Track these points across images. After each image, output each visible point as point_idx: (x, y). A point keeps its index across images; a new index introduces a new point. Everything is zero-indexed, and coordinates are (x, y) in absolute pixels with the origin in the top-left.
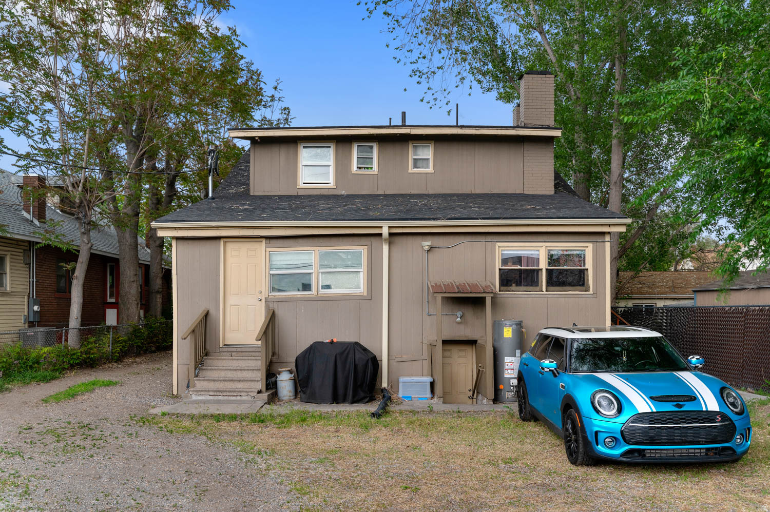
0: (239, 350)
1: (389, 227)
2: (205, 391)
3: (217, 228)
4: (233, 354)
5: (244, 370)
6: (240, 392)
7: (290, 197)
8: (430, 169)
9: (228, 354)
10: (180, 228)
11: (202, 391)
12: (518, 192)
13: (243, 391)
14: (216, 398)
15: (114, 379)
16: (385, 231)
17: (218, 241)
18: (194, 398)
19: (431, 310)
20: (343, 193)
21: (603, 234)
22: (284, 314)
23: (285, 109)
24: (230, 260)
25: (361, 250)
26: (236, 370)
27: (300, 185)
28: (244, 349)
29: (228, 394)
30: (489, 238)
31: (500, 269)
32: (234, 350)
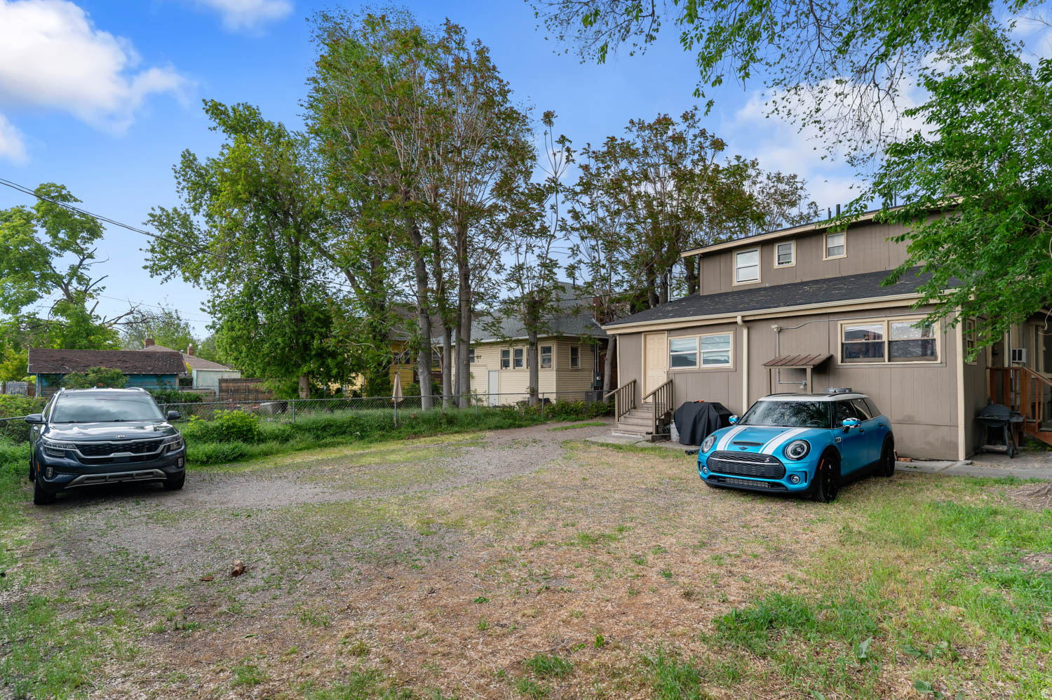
1: (742, 316)
2: (620, 430)
3: (636, 326)
4: (649, 409)
6: (638, 432)
7: (726, 294)
8: (844, 255)
9: (646, 408)
14: (624, 435)
15: (607, 423)
16: (739, 320)
17: (639, 335)
18: (613, 434)
19: (781, 379)
20: (767, 285)
22: (678, 382)
23: (812, 204)
24: (648, 347)
25: (729, 335)
27: (735, 283)
30: (832, 318)
31: (842, 344)
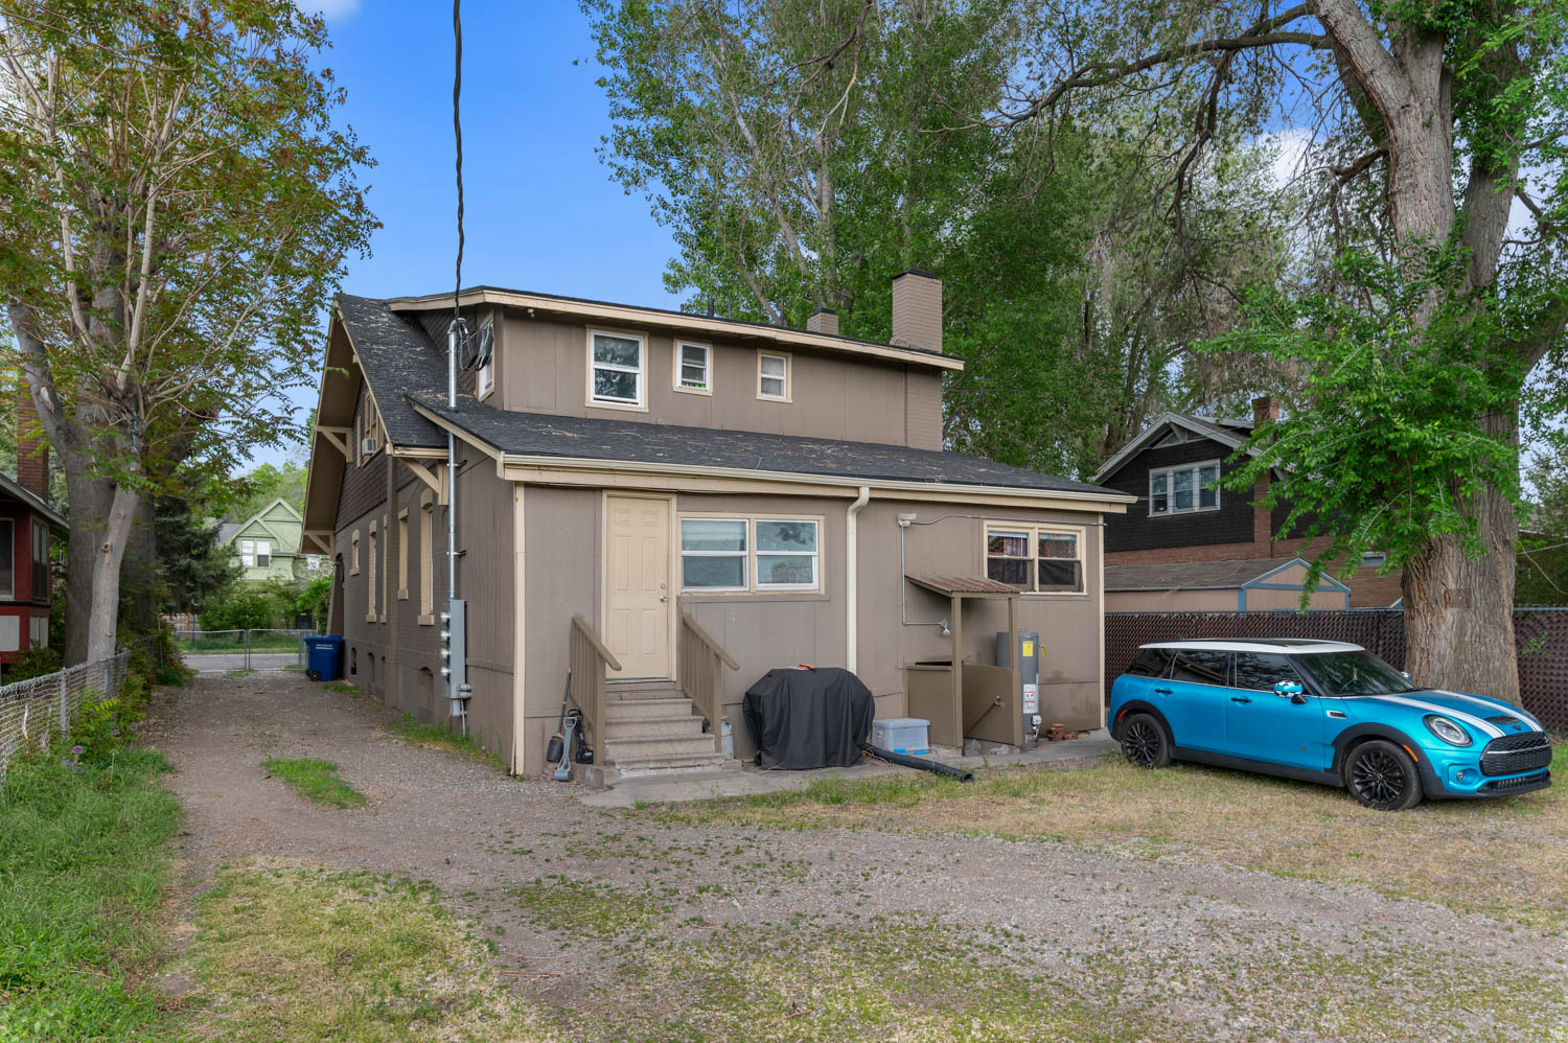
0: (634, 687)
1: (871, 489)
2: (643, 761)
4: (624, 695)
5: (672, 721)
6: (699, 758)
8: (786, 397)
9: (616, 695)
10: (548, 468)
11: (637, 762)
12: (898, 444)
13: (703, 758)
14: (662, 772)
16: (864, 495)
17: (597, 493)
18: (625, 775)
19: (908, 617)
20: (660, 421)
21: (1096, 514)
22: (704, 622)
25: (815, 522)
26: (657, 722)
27: (590, 401)
28: (641, 687)
29: (680, 764)
31: (987, 559)
32: (626, 687)
